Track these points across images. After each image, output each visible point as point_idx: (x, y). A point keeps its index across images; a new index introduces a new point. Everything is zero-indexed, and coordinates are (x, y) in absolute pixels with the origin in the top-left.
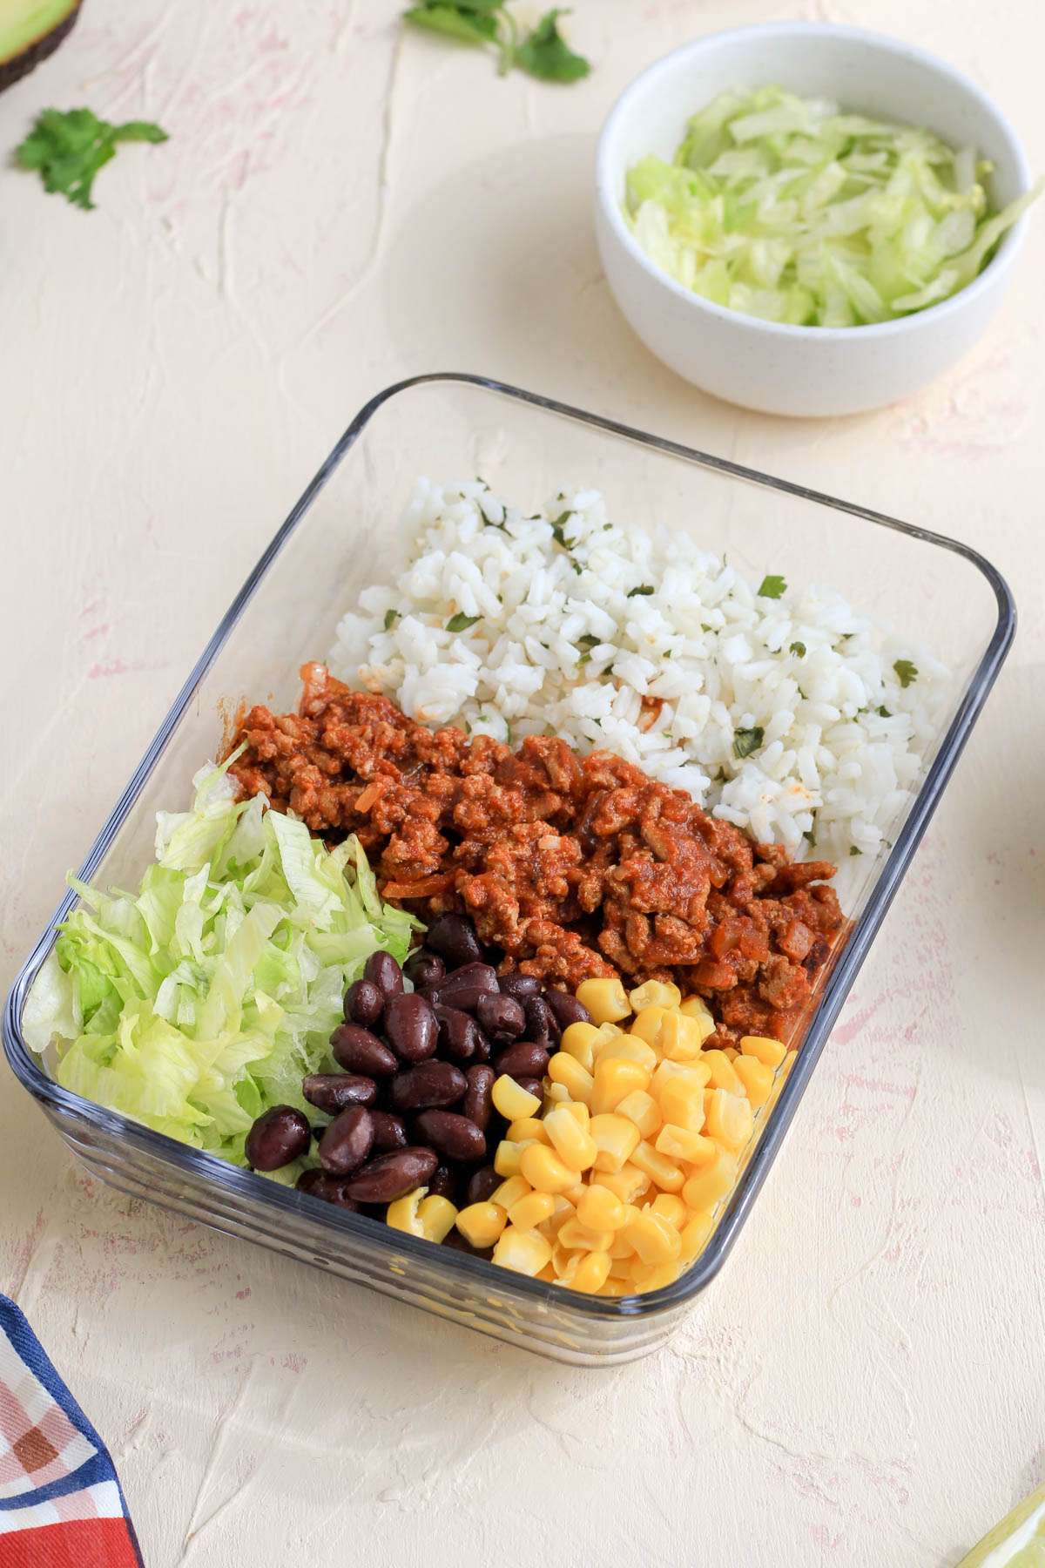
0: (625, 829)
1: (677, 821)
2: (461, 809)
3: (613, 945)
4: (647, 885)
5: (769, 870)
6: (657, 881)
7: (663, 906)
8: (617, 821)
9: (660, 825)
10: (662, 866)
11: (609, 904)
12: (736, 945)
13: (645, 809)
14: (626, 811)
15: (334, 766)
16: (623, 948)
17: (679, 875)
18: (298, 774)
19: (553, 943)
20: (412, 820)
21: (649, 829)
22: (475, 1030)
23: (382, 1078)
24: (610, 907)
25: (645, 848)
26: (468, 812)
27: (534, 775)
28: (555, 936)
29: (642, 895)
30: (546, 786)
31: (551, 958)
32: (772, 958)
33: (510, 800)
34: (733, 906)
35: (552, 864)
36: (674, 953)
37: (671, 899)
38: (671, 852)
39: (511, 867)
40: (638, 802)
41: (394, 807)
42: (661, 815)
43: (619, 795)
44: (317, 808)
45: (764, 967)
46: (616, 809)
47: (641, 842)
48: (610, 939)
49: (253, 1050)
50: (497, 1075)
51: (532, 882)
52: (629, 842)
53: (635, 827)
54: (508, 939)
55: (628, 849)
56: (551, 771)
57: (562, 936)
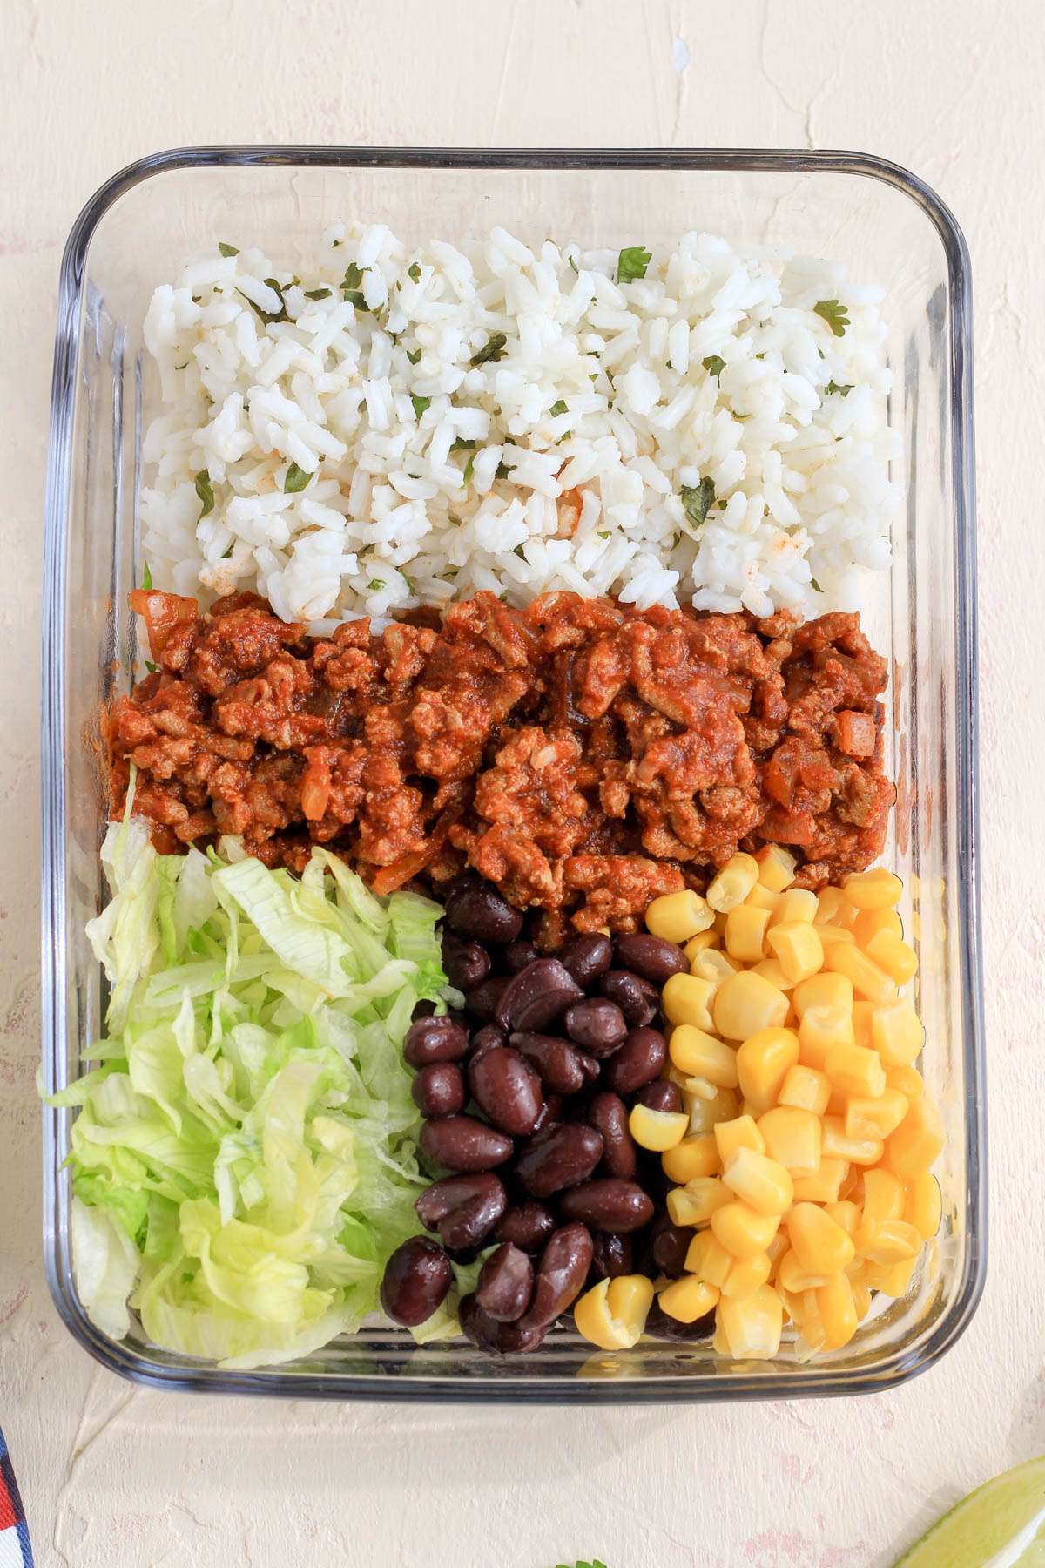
0: (618, 700)
1: (674, 666)
2: (425, 758)
3: (663, 846)
4: (681, 772)
5: (783, 648)
6: (688, 761)
7: (705, 784)
8: (608, 694)
9: (660, 681)
10: (687, 739)
11: (642, 802)
12: (798, 783)
13: (634, 666)
14: (613, 679)
15: (246, 750)
16: (675, 842)
17: (710, 740)
18: (212, 784)
19: (602, 883)
20: (375, 797)
21: (648, 691)
22: (577, 1058)
23: (505, 1171)
24: (644, 806)
25: (653, 714)
26: (436, 758)
27: (481, 659)
28: (600, 874)
29: (680, 786)
30: (500, 670)
31: (608, 903)
32: (840, 777)
33: (476, 721)
34: (771, 728)
35: (557, 784)
36: (737, 829)
37: (712, 773)
38: (687, 712)
39: (514, 809)
40: (621, 661)
41: (348, 791)
42: (655, 666)
43: (599, 664)
44: (255, 822)
45: (837, 792)
46: (603, 683)
47: (647, 708)
48: (659, 841)
49: (339, 1186)
50: (629, 1109)
51: (543, 814)
52: (632, 714)
53: (631, 691)
54: (550, 901)
55: (633, 724)
56: (498, 649)
57: (608, 871)
